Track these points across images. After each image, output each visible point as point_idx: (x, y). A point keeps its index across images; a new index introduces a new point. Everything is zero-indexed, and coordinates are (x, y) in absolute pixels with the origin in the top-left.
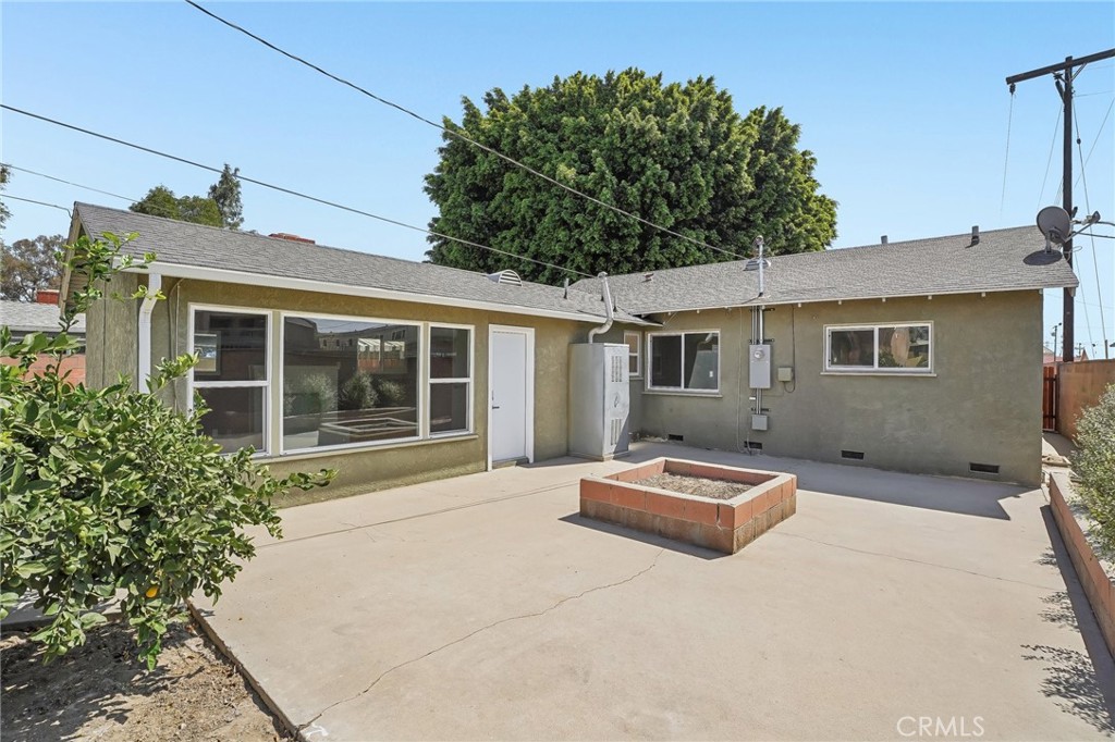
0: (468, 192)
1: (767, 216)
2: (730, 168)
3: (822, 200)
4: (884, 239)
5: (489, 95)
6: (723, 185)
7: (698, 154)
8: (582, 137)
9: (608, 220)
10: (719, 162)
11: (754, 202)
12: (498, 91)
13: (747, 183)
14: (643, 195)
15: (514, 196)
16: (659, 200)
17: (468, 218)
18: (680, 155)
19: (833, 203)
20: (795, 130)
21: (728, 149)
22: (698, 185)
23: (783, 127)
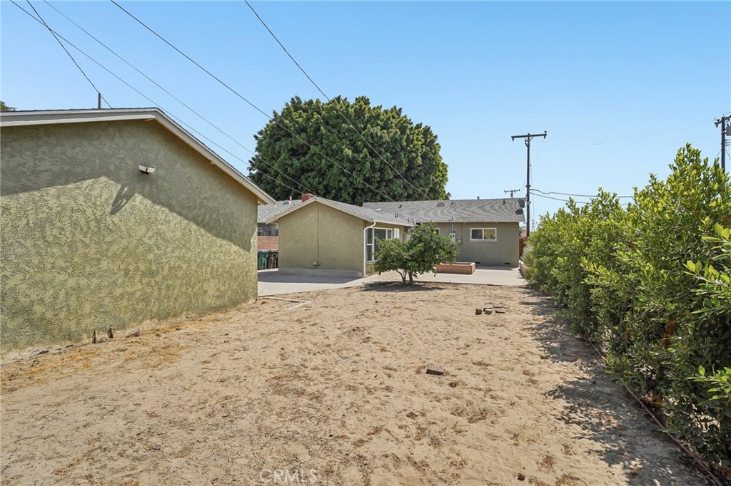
0: (288, 151)
1: (425, 174)
2: (414, 155)
3: (443, 165)
4: (478, 197)
5: (293, 99)
6: (411, 161)
7: (403, 148)
8: (351, 134)
9: (367, 175)
10: (411, 152)
11: (421, 168)
12: (298, 98)
13: (420, 161)
14: (381, 164)
15: (315, 156)
16: (387, 167)
17: (291, 166)
18: (395, 148)
19: (446, 165)
20: (436, 137)
21: (414, 147)
22: (402, 161)
23: (431, 135)
